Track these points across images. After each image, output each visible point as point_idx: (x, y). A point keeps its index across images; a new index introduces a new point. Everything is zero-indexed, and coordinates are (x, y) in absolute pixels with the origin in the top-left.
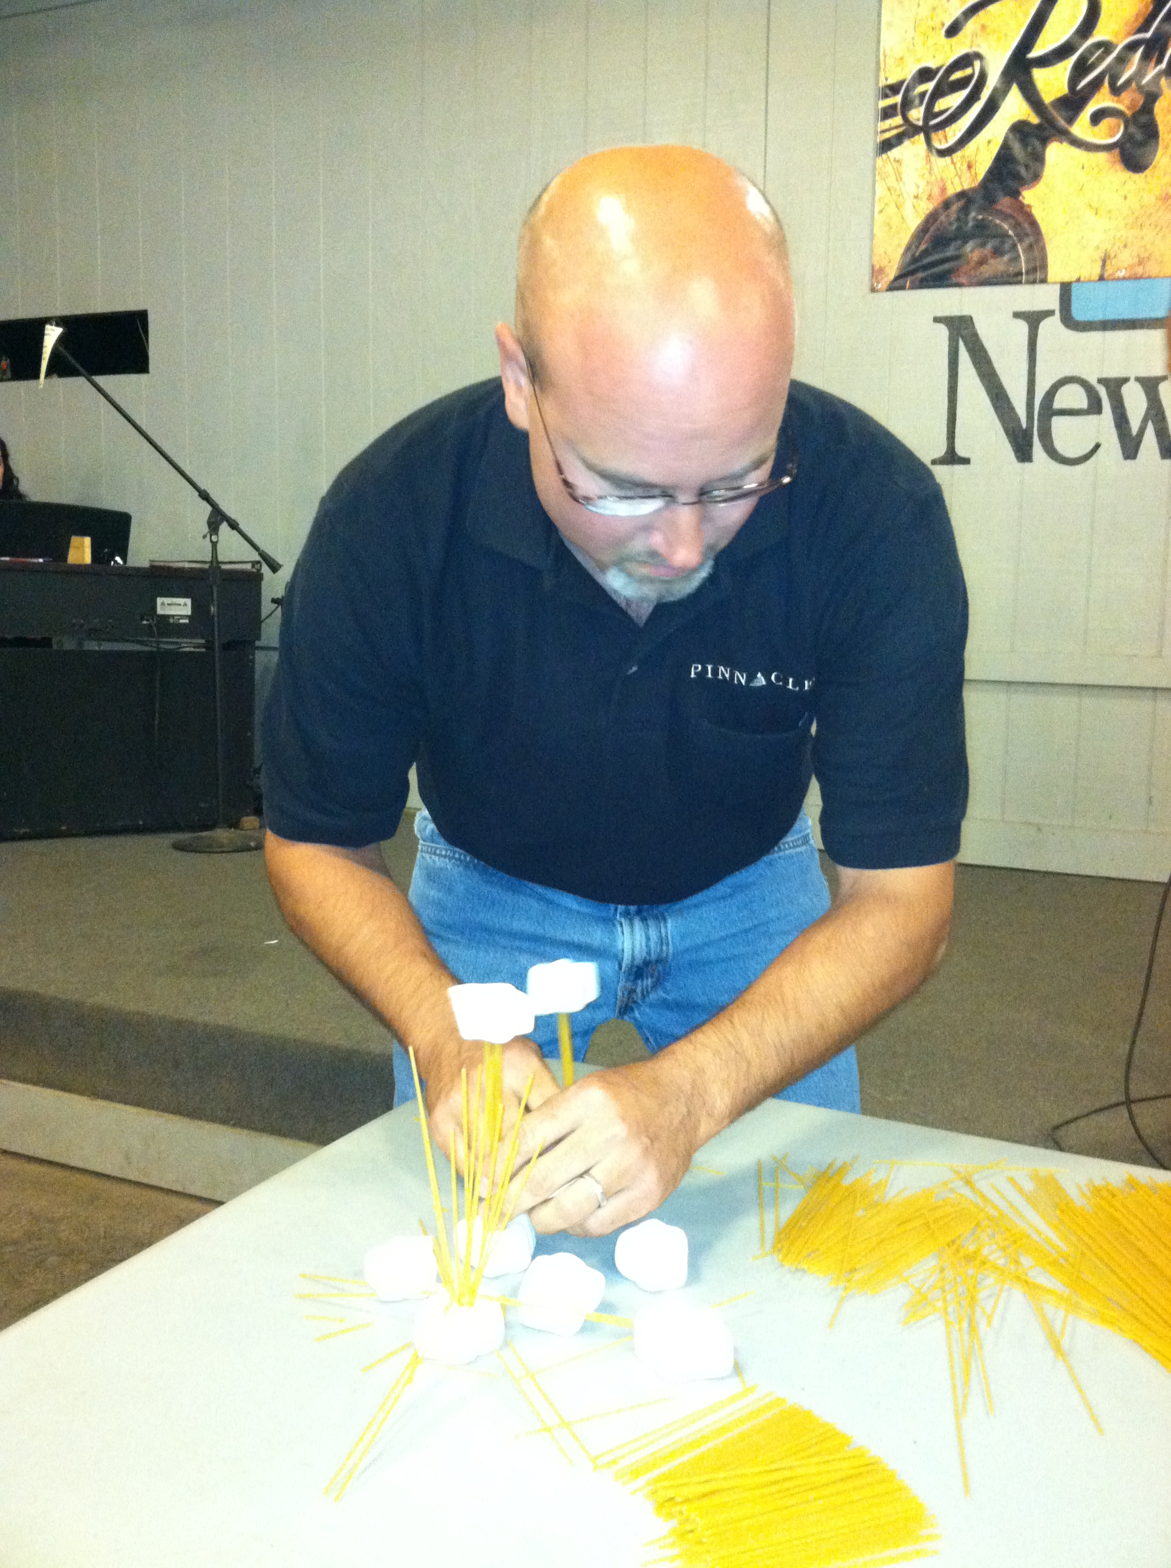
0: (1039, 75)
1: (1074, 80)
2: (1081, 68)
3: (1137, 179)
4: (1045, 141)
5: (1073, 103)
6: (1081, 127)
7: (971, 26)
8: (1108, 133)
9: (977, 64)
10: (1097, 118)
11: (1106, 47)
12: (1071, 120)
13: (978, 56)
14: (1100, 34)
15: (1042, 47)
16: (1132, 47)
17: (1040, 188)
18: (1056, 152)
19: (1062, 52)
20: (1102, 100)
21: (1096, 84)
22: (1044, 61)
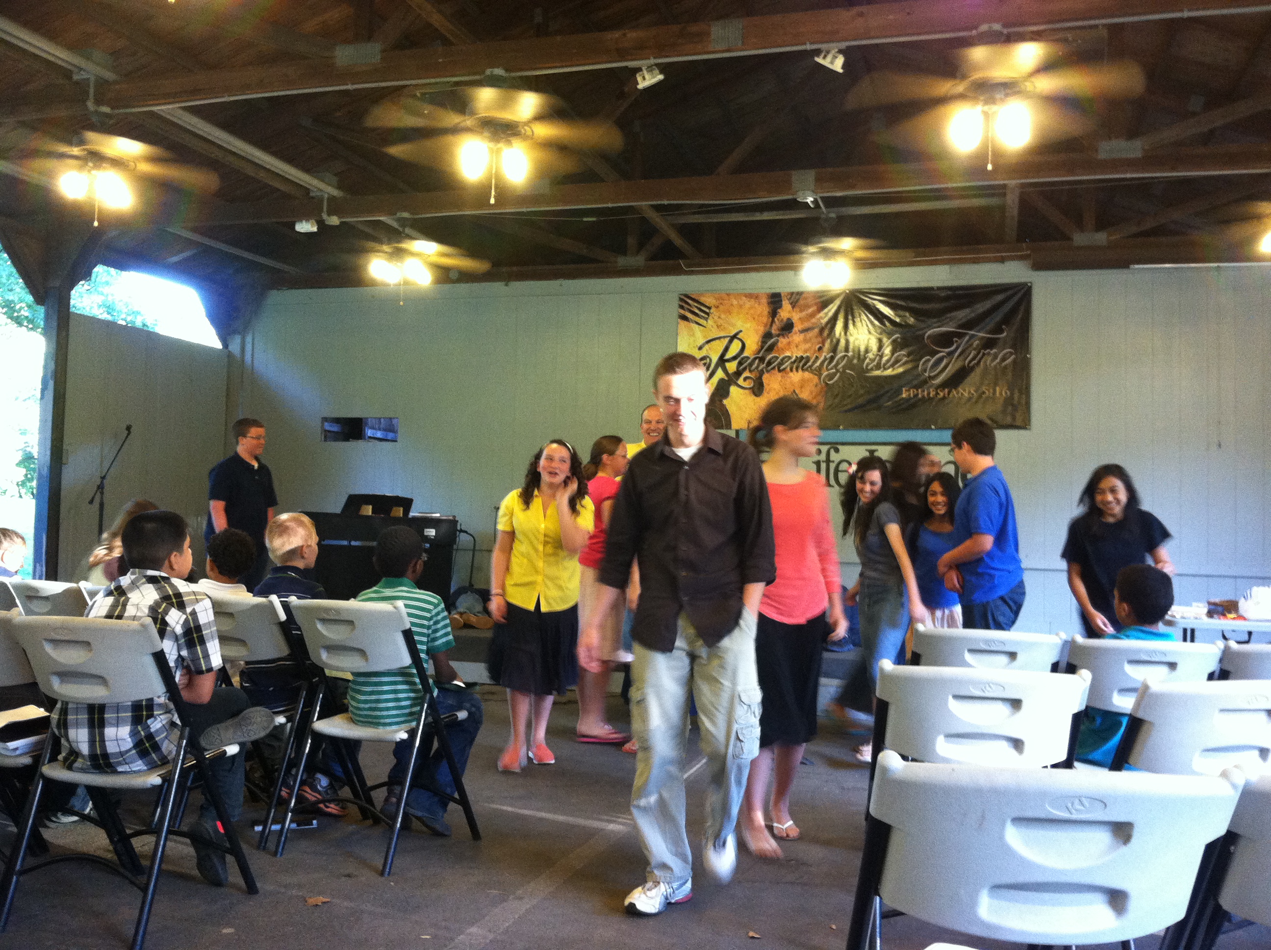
0: (728, 365)
1: (738, 367)
2: (740, 364)
3: (758, 399)
4: (730, 385)
5: (738, 374)
6: (741, 381)
7: (707, 347)
8: (748, 384)
9: (708, 360)
10: (745, 379)
11: (748, 358)
12: (737, 379)
13: (708, 357)
14: (746, 354)
15: (728, 356)
16: (755, 359)
17: (729, 399)
18: (733, 389)
19: (734, 358)
20: (746, 374)
21: (745, 369)
22: (729, 361)
